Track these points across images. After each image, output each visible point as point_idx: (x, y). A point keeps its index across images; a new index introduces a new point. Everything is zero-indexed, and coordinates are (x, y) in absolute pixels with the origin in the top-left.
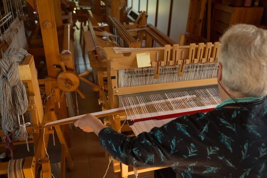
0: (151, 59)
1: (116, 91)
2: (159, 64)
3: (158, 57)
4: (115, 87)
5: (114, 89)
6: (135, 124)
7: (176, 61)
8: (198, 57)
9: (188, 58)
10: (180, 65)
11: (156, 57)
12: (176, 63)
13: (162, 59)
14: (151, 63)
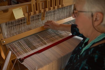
0: (23, 12)
1: (3, 42)
2: (30, 14)
3: (27, 10)
4: (2, 39)
5: (2, 41)
6: (24, 60)
7: (40, 10)
8: (53, 5)
9: (46, 7)
10: (42, 13)
11: (26, 9)
12: (40, 12)
13: (30, 10)
14: (24, 15)
